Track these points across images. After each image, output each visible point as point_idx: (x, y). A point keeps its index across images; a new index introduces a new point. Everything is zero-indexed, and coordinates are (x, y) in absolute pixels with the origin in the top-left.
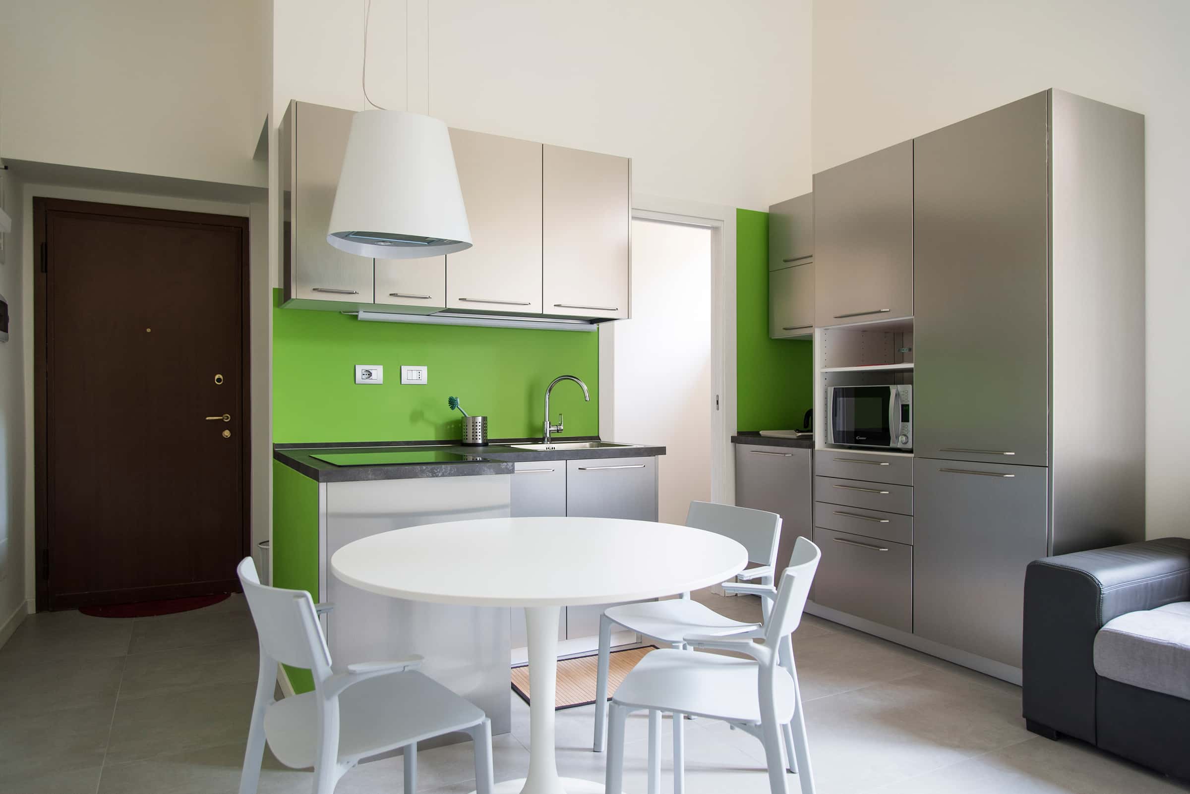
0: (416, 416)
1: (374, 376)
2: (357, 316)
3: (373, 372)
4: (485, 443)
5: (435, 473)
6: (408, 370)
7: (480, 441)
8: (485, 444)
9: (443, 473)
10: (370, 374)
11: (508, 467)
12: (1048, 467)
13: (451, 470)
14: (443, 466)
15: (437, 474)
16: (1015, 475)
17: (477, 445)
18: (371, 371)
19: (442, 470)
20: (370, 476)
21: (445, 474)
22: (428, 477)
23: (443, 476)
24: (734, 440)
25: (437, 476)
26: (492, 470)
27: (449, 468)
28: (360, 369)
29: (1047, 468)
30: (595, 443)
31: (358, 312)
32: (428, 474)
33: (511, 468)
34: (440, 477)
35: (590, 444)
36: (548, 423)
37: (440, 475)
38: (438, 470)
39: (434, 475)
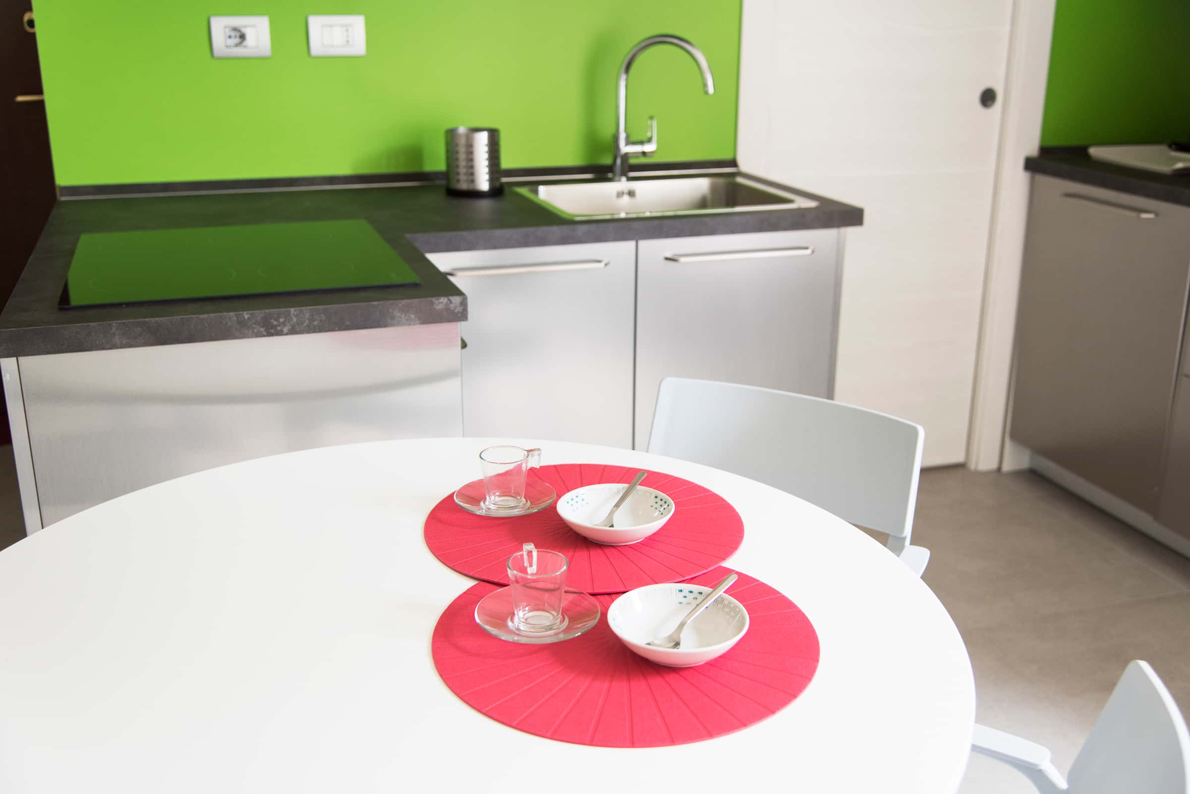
1: (250, 40)
3: (249, 33)
4: (495, 190)
5: (275, 327)
6: (323, 26)
7: (483, 184)
9: (293, 327)
10: (243, 37)
11: (452, 306)
13: (312, 320)
14: (292, 310)
15: (279, 328)
17: (477, 195)
18: (244, 30)
19: (291, 319)
20: (117, 340)
21: (297, 328)
22: (258, 335)
23: (293, 331)
24: (1031, 165)
25: (280, 333)
26: (413, 316)
27: (307, 315)
28: (220, 27)
32: (257, 328)
33: (460, 309)
34: (287, 334)
37: (285, 330)
38: (281, 320)
39: (272, 331)
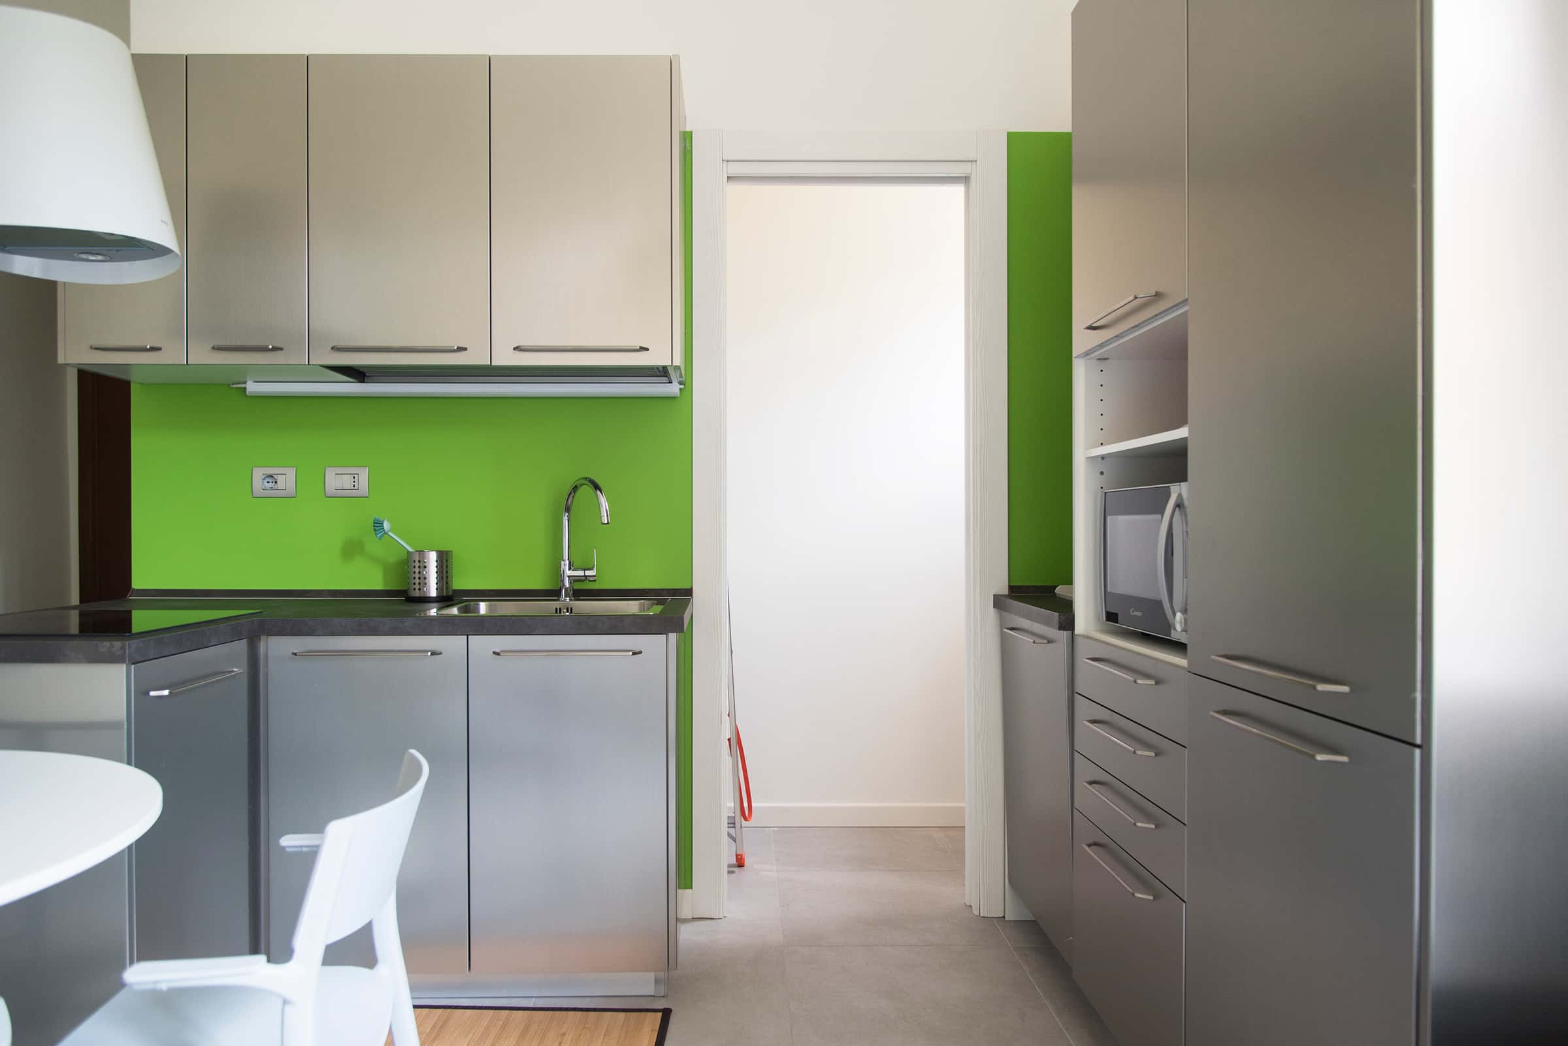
0: (351, 549)
1: (280, 485)
2: (245, 388)
3: (280, 479)
4: (443, 597)
6: (335, 474)
7: (433, 593)
8: (446, 598)
10: (275, 482)
11: (113, 650)
12: (1419, 746)
16: (1350, 758)
17: (427, 600)
18: (276, 477)
24: (1000, 601)
26: (81, 656)
28: (258, 474)
29: (1417, 752)
30: (647, 602)
31: (245, 383)
33: (120, 653)
35: (640, 604)
36: (567, 562)
